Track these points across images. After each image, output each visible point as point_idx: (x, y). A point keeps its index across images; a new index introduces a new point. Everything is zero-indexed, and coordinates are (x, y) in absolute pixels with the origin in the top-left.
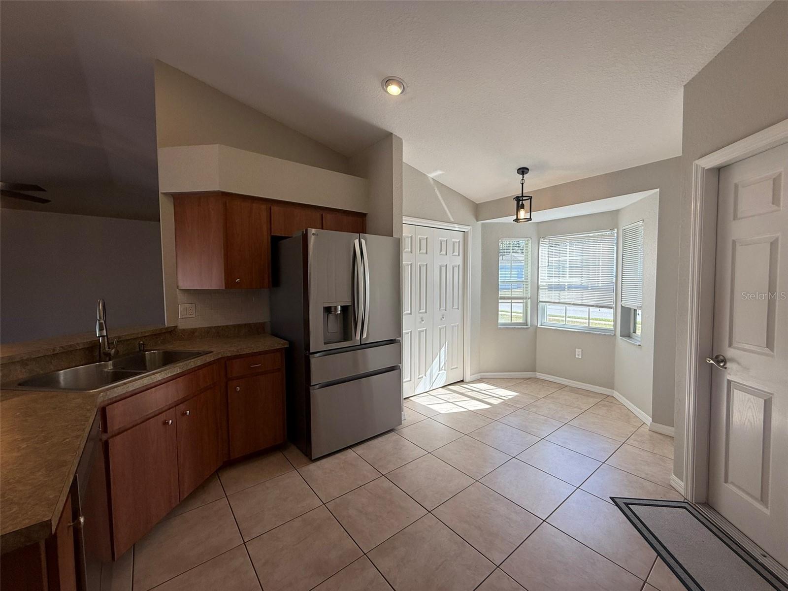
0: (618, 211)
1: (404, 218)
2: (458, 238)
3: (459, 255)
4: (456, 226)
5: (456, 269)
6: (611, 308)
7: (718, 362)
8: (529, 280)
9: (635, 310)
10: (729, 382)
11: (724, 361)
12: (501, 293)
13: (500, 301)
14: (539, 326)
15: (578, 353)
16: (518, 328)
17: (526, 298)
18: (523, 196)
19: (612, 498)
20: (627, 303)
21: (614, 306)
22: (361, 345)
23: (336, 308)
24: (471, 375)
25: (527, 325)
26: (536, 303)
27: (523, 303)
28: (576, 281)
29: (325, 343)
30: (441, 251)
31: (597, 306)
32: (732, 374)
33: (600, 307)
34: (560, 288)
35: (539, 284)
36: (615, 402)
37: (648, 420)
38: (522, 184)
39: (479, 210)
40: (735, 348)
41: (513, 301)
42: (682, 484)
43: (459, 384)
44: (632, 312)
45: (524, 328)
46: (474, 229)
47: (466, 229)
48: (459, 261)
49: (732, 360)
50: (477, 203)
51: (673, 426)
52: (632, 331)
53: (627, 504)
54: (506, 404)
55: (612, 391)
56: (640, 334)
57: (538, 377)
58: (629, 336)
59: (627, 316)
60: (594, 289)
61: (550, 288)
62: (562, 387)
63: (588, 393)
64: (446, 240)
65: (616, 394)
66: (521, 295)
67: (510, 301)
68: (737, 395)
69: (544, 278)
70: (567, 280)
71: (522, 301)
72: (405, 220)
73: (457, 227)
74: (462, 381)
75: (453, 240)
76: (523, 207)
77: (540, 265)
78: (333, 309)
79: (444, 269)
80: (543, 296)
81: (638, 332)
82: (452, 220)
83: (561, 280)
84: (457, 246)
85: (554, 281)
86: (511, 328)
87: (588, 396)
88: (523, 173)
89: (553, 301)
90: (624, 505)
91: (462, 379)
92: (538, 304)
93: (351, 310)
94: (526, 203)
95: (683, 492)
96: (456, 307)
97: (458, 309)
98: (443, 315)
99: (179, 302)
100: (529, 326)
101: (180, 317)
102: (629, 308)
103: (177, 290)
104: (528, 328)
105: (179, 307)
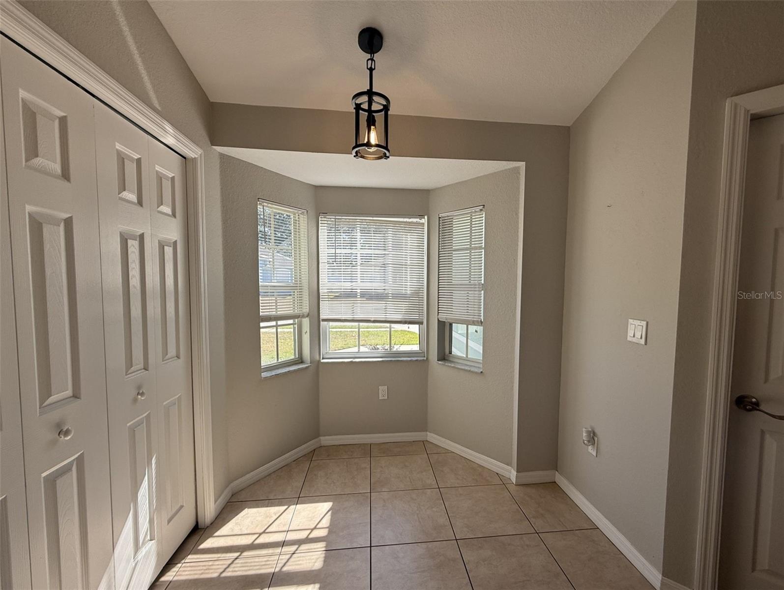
0: (429, 191)
3: (173, 214)
4: (168, 129)
5: (169, 251)
6: (422, 323)
8: (306, 285)
9: (451, 325)
13: (262, 324)
16: (294, 371)
17: (299, 316)
21: (426, 320)
25: (302, 362)
26: (316, 321)
27: (295, 324)
30: (122, 188)
34: (350, 295)
38: (371, 70)
41: (280, 323)
44: (448, 327)
45: (299, 370)
46: (208, 159)
47: (190, 150)
50: (212, 100)
52: (448, 351)
55: (425, 433)
57: (323, 444)
58: (445, 359)
60: (402, 297)
66: (292, 311)
67: (274, 323)
71: (291, 321)
74: (196, 529)
75: (158, 168)
77: (321, 262)
79: (133, 246)
82: (157, 107)
84: (167, 186)
86: (282, 374)
88: (371, 46)
89: (341, 317)
91: (194, 526)
96: (172, 351)
97: (178, 357)
98: (139, 387)
100: (308, 363)
102: (446, 323)
104: (308, 367)
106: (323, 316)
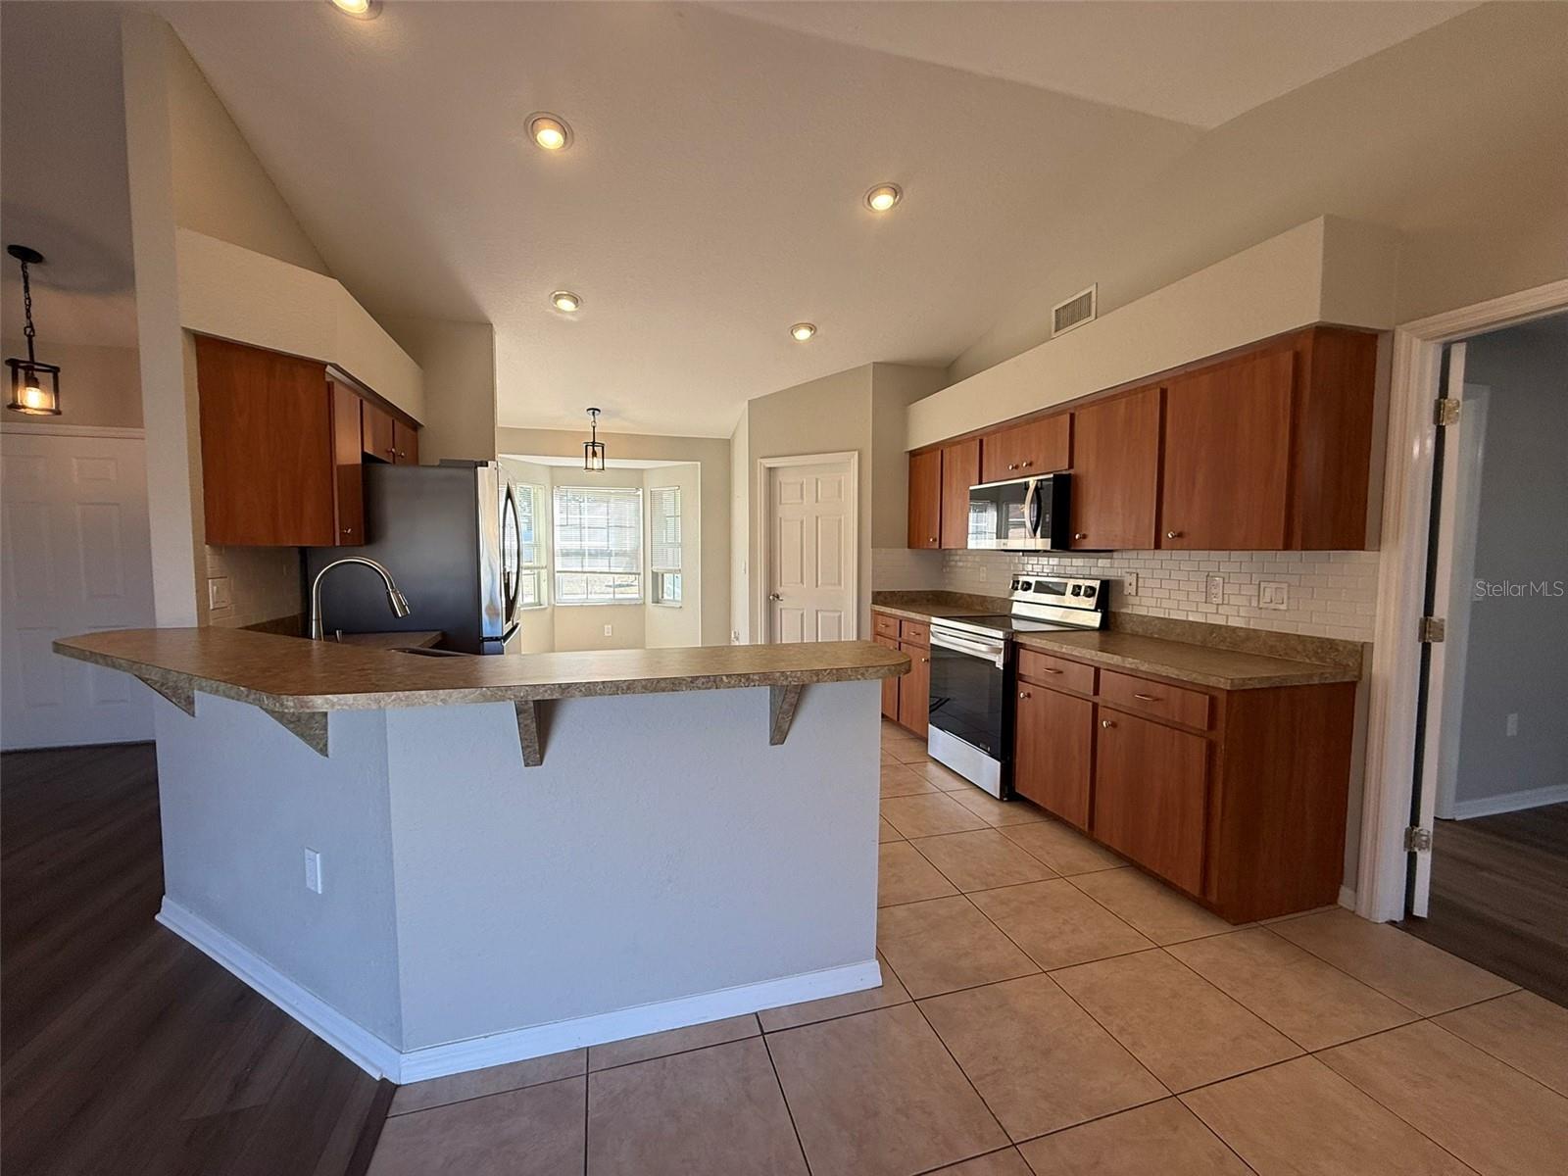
0: (643, 470)
6: (640, 574)
8: (543, 543)
9: (663, 574)
10: (781, 609)
11: (778, 596)
14: (557, 604)
15: (608, 629)
17: (540, 568)
18: (595, 443)
20: (655, 568)
21: (642, 572)
25: (542, 605)
26: (552, 573)
32: (783, 603)
34: (579, 553)
35: (555, 549)
38: (594, 427)
40: (784, 587)
44: (660, 575)
49: (784, 595)
52: (660, 596)
58: (658, 601)
59: (656, 580)
61: (566, 554)
69: (561, 541)
76: (594, 454)
77: (555, 524)
80: (561, 564)
88: (593, 414)
89: (572, 570)
92: (554, 575)
99: (209, 573)
100: (546, 605)
101: (211, 608)
102: (657, 573)
103: (207, 546)
104: (545, 609)
105: (210, 585)
106: (557, 569)
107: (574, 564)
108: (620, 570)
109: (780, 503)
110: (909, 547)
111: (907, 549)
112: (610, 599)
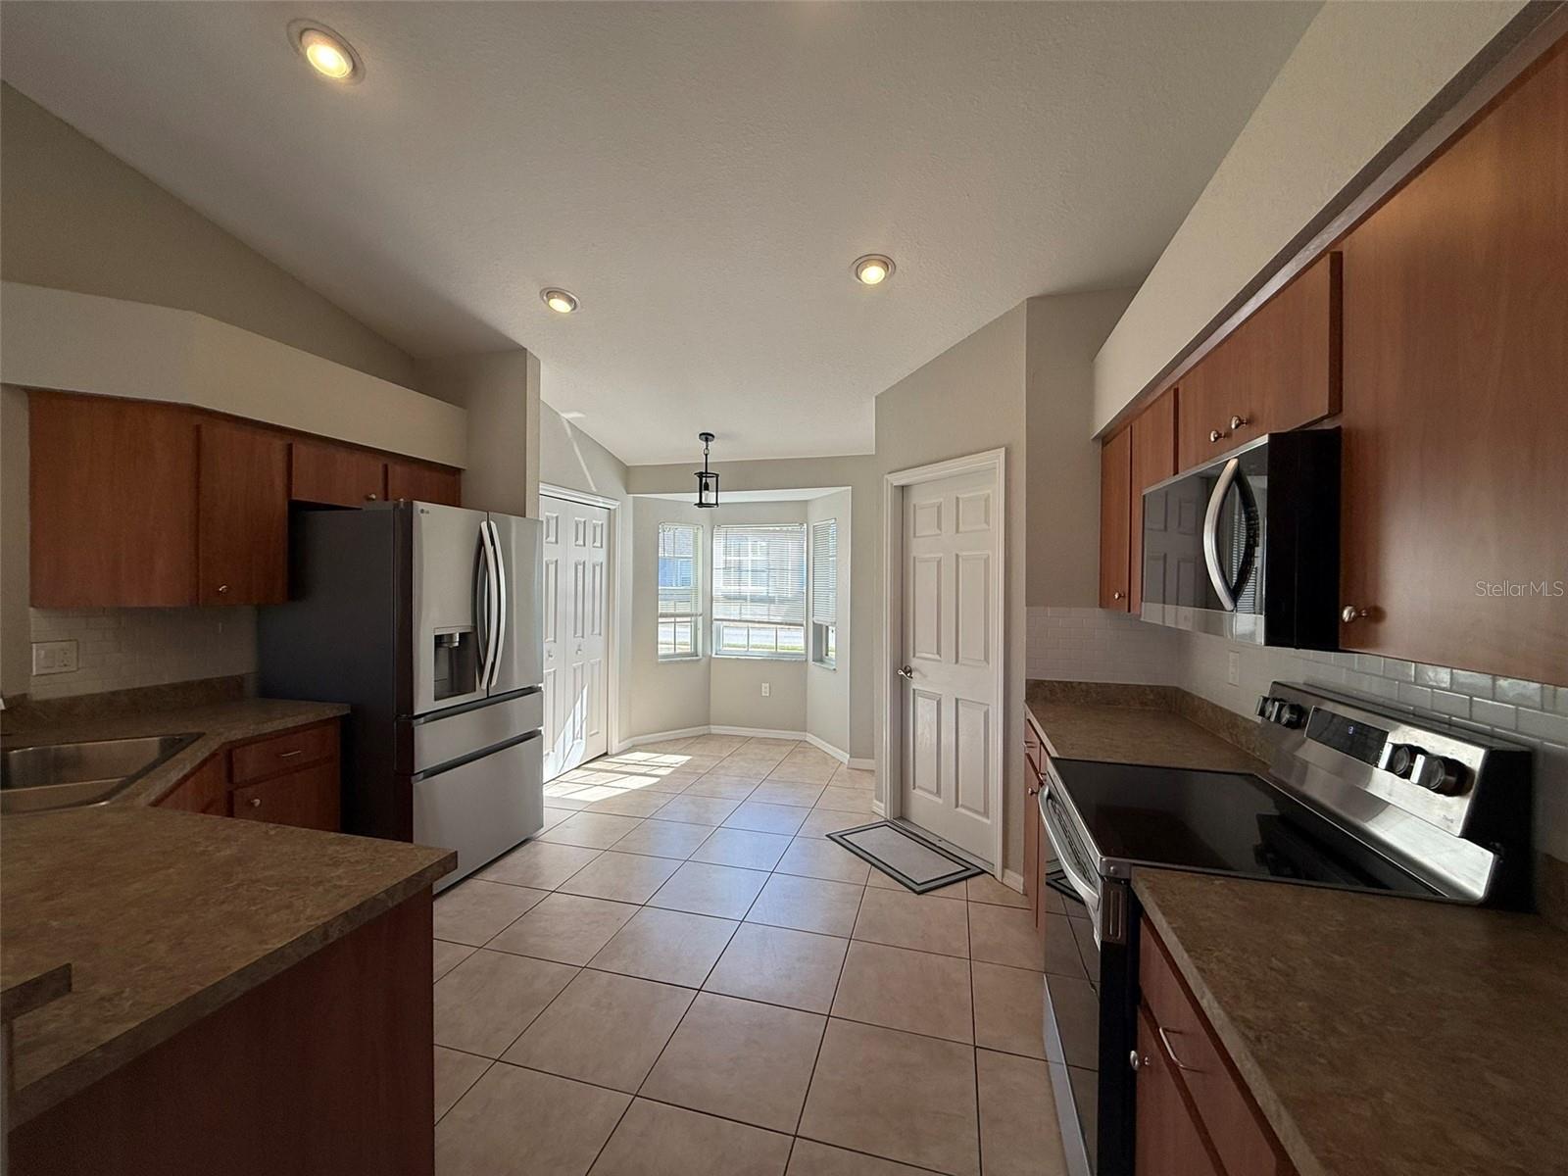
0: (806, 501)
1: (541, 486)
2: (600, 518)
3: (602, 546)
4: (600, 499)
5: (598, 569)
6: (802, 625)
7: (906, 673)
8: (700, 588)
9: (827, 627)
10: (914, 690)
11: (910, 671)
12: (663, 607)
13: (660, 620)
14: (714, 656)
15: (765, 688)
16: (686, 661)
17: (696, 615)
18: (706, 473)
19: (828, 836)
20: (820, 619)
21: (805, 623)
22: (488, 697)
23: (451, 636)
24: (620, 742)
25: (697, 656)
26: (709, 622)
27: (690, 622)
28: (761, 590)
29: (437, 699)
30: (577, 539)
31: (786, 624)
32: (916, 683)
33: (790, 624)
34: (740, 598)
35: (714, 594)
36: (808, 746)
37: (845, 757)
38: (706, 455)
39: (630, 476)
40: (918, 658)
41: (678, 619)
42: (883, 805)
43: (602, 758)
44: (824, 628)
45: (692, 661)
46: (624, 505)
47: (613, 505)
48: (601, 556)
49: (917, 670)
50: (628, 465)
51: (873, 758)
52: (824, 653)
53: (841, 836)
54: (679, 771)
55: (804, 733)
56: (834, 657)
57: (713, 731)
58: (821, 661)
59: (819, 633)
60: (783, 601)
61: (728, 598)
62: (747, 740)
63: (778, 742)
64: (585, 522)
65: (810, 738)
66: (688, 611)
67: (673, 620)
68: (920, 700)
69: (720, 586)
70: (748, 589)
71: (689, 619)
72: (543, 488)
73: (601, 501)
74: (606, 754)
75: (594, 522)
76: (707, 487)
77: (714, 567)
78: (445, 640)
79: (580, 567)
80: (718, 611)
81: (832, 654)
82: (594, 489)
83: (742, 588)
84: (598, 530)
85: (733, 589)
86: (676, 661)
87: (779, 745)
88: (707, 440)
89: (732, 618)
90: (839, 839)
91: (605, 751)
92: (712, 624)
93: (471, 638)
94: (711, 482)
95: (882, 813)
96: (597, 631)
97: (600, 634)
98: (579, 646)
99: (33, 635)
100: (701, 657)
101: (34, 673)
102: (821, 625)
103: (32, 609)
104: (700, 660)
105: (34, 651)
106: (715, 616)
107: (733, 610)
108: (778, 619)
109: (915, 536)
110: (1101, 606)
111: (1098, 610)
112: (772, 653)
